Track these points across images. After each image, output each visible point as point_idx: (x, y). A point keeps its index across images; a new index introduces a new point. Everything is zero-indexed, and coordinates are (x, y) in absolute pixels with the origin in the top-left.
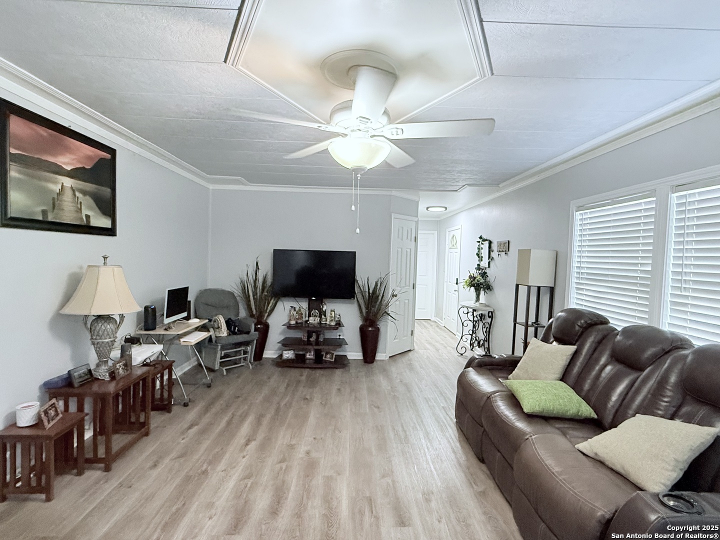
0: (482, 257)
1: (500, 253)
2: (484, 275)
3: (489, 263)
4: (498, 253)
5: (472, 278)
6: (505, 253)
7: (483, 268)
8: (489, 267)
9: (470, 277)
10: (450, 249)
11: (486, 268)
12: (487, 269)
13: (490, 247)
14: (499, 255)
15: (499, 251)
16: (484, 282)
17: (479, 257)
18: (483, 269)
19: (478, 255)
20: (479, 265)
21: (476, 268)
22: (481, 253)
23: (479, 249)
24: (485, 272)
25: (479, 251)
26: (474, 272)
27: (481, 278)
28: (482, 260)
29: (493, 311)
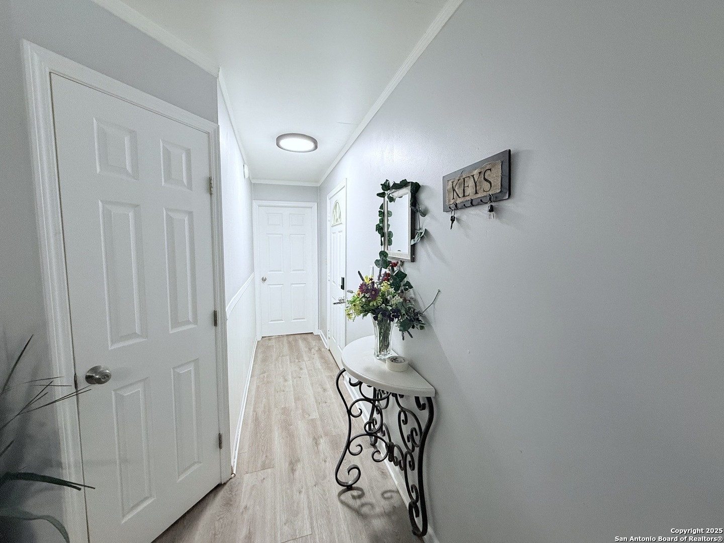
0: (390, 234)
1: (457, 214)
2: (398, 280)
3: (413, 248)
4: (449, 216)
5: (368, 290)
6: (492, 209)
7: (393, 261)
8: (413, 260)
9: (364, 288)
10: (332, 226)
11: (403, 263)
12: (406, 265)
13: (414, 202)
14: (453, 219)
15: (456, 207)
16: (402, 304)
17: (383, 235)
18: (395, 265)
19: (380, 229)
20: (383, 254)
21: (377, 262)
22: (388, 225)
23: (382, 214)
24: (400, 272)
25: (382, 221)
26: (373, 273)
27: (392, 290)
28: (390, 243)
29: (432, 395)
